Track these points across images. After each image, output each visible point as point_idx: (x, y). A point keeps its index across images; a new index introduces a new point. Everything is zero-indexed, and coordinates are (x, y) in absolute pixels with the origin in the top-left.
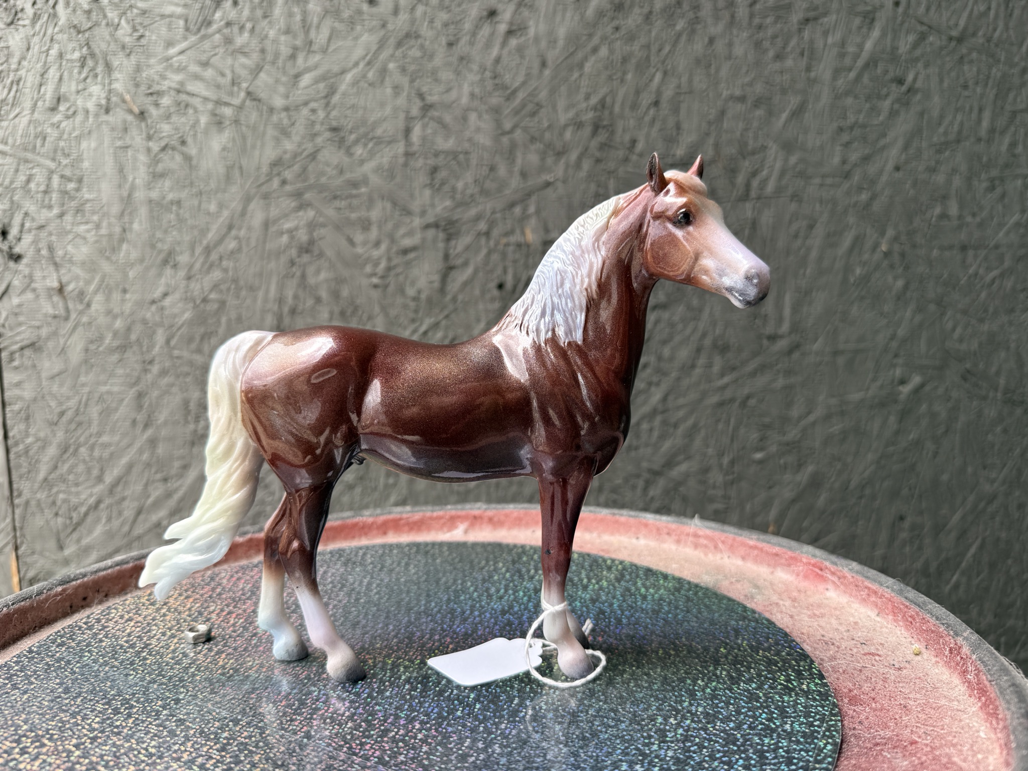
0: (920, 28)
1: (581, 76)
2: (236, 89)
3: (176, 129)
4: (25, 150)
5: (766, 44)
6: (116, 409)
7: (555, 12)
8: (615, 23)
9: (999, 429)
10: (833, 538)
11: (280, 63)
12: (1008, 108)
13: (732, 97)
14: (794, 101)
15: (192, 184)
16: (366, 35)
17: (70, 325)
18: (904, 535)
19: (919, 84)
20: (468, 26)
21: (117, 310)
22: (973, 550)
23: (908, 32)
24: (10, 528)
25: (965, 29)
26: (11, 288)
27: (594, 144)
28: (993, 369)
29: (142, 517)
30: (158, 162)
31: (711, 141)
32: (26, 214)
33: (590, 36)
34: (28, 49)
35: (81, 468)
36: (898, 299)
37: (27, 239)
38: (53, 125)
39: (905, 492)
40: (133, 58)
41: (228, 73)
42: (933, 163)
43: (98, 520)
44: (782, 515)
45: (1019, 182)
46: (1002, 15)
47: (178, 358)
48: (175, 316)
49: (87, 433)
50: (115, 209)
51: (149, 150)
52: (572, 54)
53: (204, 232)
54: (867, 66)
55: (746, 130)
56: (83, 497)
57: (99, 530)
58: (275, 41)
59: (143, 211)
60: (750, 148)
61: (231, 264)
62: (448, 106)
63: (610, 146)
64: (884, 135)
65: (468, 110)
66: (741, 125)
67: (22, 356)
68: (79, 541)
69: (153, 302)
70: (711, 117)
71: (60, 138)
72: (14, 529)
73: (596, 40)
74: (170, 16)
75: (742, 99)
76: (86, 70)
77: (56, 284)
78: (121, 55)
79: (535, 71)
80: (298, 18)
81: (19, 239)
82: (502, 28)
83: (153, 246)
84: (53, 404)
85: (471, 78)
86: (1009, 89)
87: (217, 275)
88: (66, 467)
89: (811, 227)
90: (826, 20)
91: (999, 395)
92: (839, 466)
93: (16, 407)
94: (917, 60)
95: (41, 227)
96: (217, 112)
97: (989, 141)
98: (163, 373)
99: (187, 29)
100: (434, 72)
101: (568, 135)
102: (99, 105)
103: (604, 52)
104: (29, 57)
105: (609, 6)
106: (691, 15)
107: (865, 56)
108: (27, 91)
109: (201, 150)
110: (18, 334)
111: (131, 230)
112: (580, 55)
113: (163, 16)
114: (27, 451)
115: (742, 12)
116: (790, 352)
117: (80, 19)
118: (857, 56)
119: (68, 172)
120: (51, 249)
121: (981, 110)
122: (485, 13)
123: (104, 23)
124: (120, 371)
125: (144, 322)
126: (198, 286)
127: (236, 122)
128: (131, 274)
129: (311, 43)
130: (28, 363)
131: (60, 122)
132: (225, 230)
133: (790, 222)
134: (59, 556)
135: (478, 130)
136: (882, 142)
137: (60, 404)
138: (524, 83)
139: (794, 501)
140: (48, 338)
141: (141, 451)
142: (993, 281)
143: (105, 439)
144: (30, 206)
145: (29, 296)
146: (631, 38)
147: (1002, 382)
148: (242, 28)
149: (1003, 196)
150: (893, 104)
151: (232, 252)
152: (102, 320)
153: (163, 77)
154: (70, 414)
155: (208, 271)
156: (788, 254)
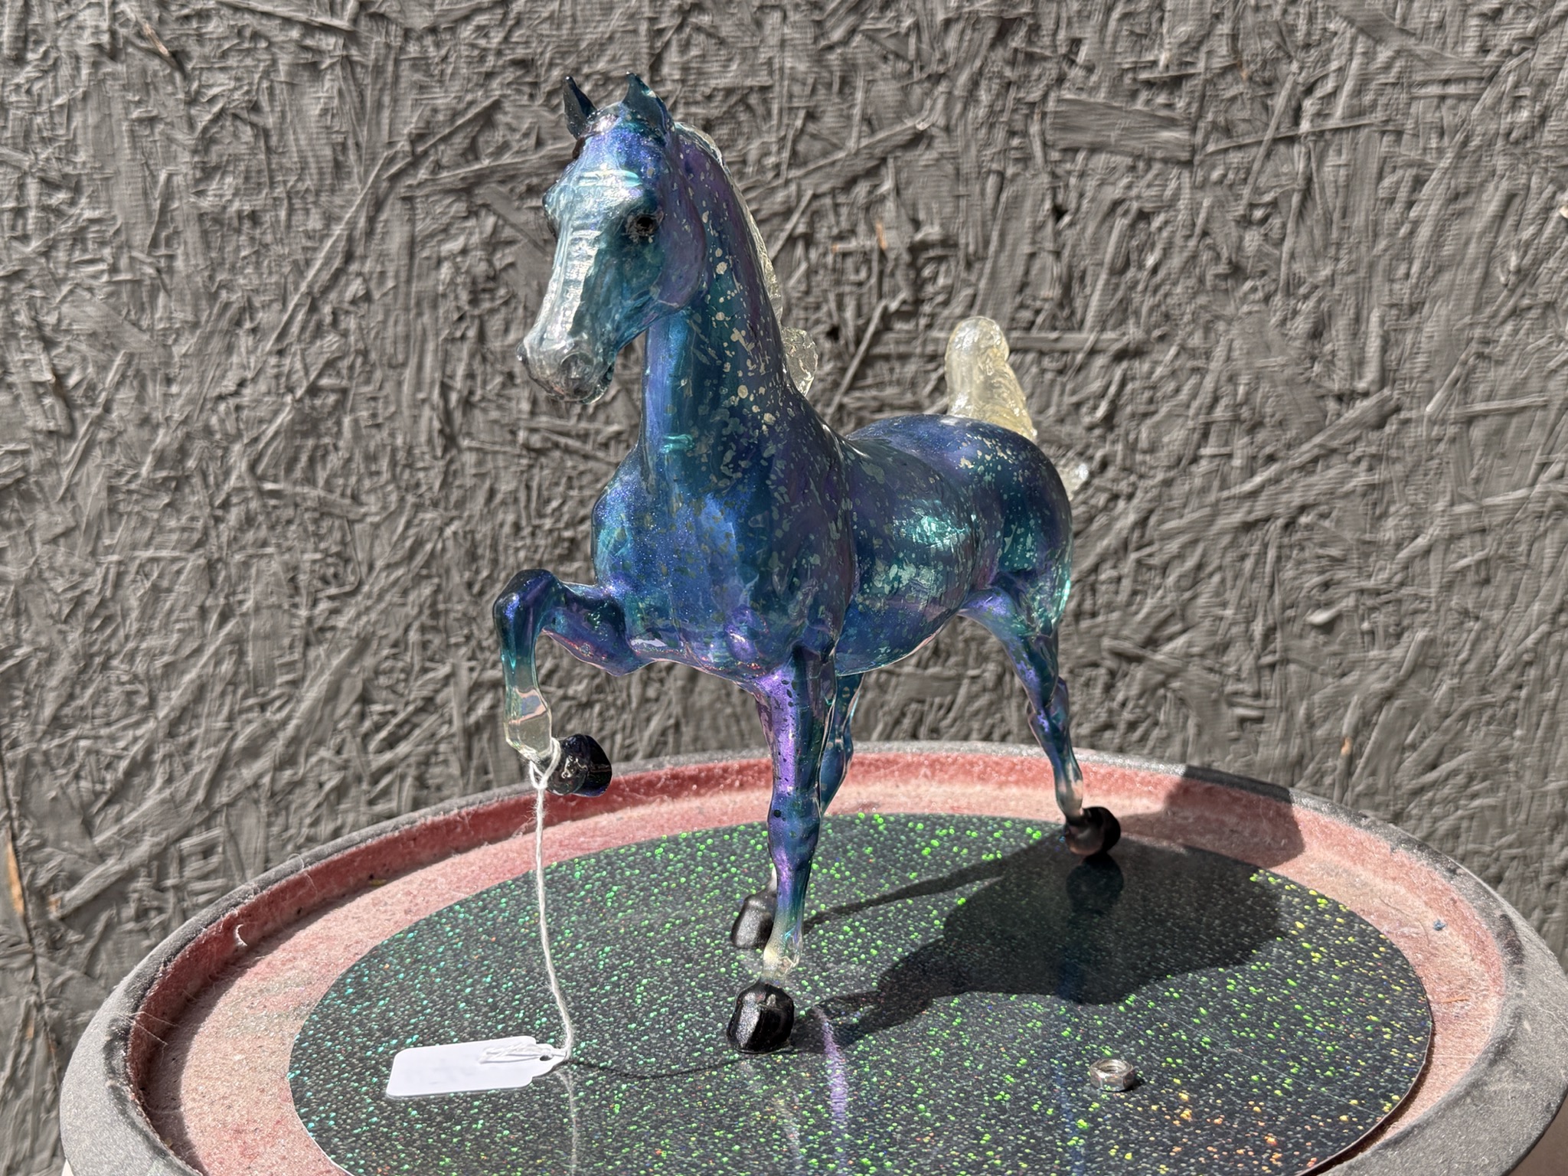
3: (238, 79)
6: (169, 590)
10: (1465, 761)
15: (272, 180)
17: (77, 445)
21: (158, 416)
29: (225, 775)
44: (1364, 724)
47: (273, 494)
48: (261, 421)
49: (121, 633)
50: (141, 236)
53: (301, 267)
57: (153, 798)
60: (1300, 36)
61: (353, 323)
63: (1029, 57)
68: (119, 818)
69: (221, 398)
71: (33, 111)
72: (8, 804)
77: (48, 376)
84: (59, 587)
87: (332, 342)
88: (88, 694)
89: (1418, 183)
92: (1477, 626)
96: (309, 42)
98: (249, 521)
101: (951, 41)
102: (98, 46)
109: (283, 113)
111: (171, 270)
119: (53, 175)
124: (173, 523)
125: (208, 434)
126: (298, 365)
127: (347, 62)
128: (178, 350)
131: (31, 82)
133: (1380, 177)
134: (87, 846)
135: (783, 43)
137: (73, 585)
139: (1389, 697)
140: (41, 473)
141: (218, 662)
151: (354, 302)
152: (132, 434)
154: (88, 604)
155: (313, 339)
156: (1376, 235)
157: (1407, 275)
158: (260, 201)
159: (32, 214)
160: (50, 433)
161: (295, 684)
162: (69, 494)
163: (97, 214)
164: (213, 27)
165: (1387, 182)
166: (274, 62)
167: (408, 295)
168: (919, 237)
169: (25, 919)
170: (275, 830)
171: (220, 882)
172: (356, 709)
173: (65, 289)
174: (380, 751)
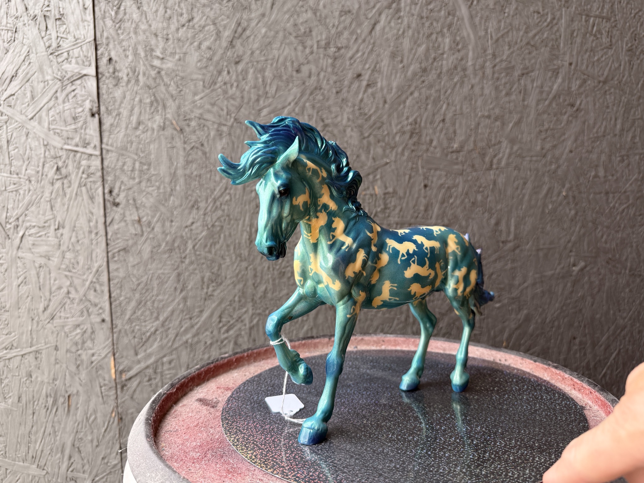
0: (583, 77)
1: (404, 107)
2: (229, 117)
3: (199, 138)
4: (122, 149)
5: (501, 87)
6: (167, 282)
7: (391, 74)
8: (423, 78)
9: (627, 290)
10: (537, 349)
11: (251, 104)
12: (631, 118)
13: (483, 116)
14: (516, 117)
15: (206, 167)
16: (295, 88)
17: (144, 238)
18: (576, 347)
19: (582, 106)
20: (346, 83)
21: (167, 231)
22: (614, 355)
23: (576, 79)
24: (111, 344)
25: (607, 76)
26: (114, 221)
27: (411, 142)
28: (624, 258)
29: (178, 338)
30: (189, 155)
31: (472, 139)
32: (122, 182)
33: (410, 86)
34: (124, 97)
35: (148, 313)
36: (572, 220)
37: (122, 195)
38: (136, 136)
39: (576, 324)
40: (177, 101)
41: (225, 108)
42: (590, 148)
43: (156, 339)
44: (510, 336)
45: (637, 157)
46: (627, 68)
47: (199, 255)
48: (197, 234)
49: (151, 294)
50: (167, 180)
51: (184, 149)
52: (399, 96)
53: (213, 191)
54: (554, 97)
55: (490, 133)
56: (148, 328)
57: (156, 345)
58: (249, 92)
59: (182, 181)
60: (493, 142)
61: (226, 207)
62: (336, 125)
63: (419, 143)
64: (564, 134)
65: (346, 126)
66: (488, 131)
67: (119, 255)
68: (145, 351)
69: (186, 227)
70: (473, 127)
71: (139, 143)
72: (113, 344)
73: (412, 89)
74: (196, 80)
75: (489, 117)
76: (153, 108)
77: (137, 218)
78: (171, 101)
79: (381, 106)
80: (260, 80)
81: (118, 195)
82: (364, 83)
83: (187, 198)
84: (134, 280)
85: (348, 110)
86: (632, 108)
87: (220, 213)
88: (139, 313)
89: (525, 184)
90: (533, 74)
91: (627, 271)
92: (540, 310)
93: (116, 281)
94: (582, 94)
95: (130, 189)
96: (220, 129)
97: (621, 135)
98: (192, 263)
99: (204, 87)
100: (329, 107)
101: (397, 138)
102: (160, 126)
103: (416, 94)
104: (125, 101)
105: (419, 70)
106: (462, 73)
107: (554, 92)
108: (124, 119)
109: (211, 148)
110: (118, 243)
111: (175, 190)
112: (404, 97)
113: (192, 80)
114: (120, 304)
115: (488, 71)
116: (514, 250)
117: (151, 82)
118: (549, 93)
119: (143, 161)
120: (134, 200)
121: (616, 120)
122: (355, 76)
123: (162, 84)
124: (169, 263)
125: (182, 237)
126: (209, 219)
127: (230, 134)
128: (175, 213)
129: (267, 93)
130: (122, 259)
131: (140, 135)
132: (223, 190)
133: (514, 181)
134: (135, 359)
135: (351, 137)
136: (563, 138)
137: (138, 279)
138: (375, 112)
139: (516, 329)
140: (132, 246)
141: (179, 305)
142: (623, 210)
143: (160, 297)
144: (125, 179)
145: (123, 224)
146: (430, 87)
147: (629, 264)
148: (232, 86)
149: (629, 165)
150: (569, 117)
151: (227, 201)
152: (160, 236)
153: (192, 111)
154: (142, 285)
155: (214, 212)
156: (513, 198)
157: (521, 209)
158: (203, 172)
159: (137, 173)
160: (136, 235)
161: (201, 312)
162: (140, 252)
163: (156, 173)
164: (193, 124)
165: (516, 183)
166: (209, 134)
167: (242, 200)
168: (387, 191)
169: (115, 380)
170: (191, 356)
171: (173, 371)
172: (218, 320)
173: (144, 193)
174: (224, 333)
